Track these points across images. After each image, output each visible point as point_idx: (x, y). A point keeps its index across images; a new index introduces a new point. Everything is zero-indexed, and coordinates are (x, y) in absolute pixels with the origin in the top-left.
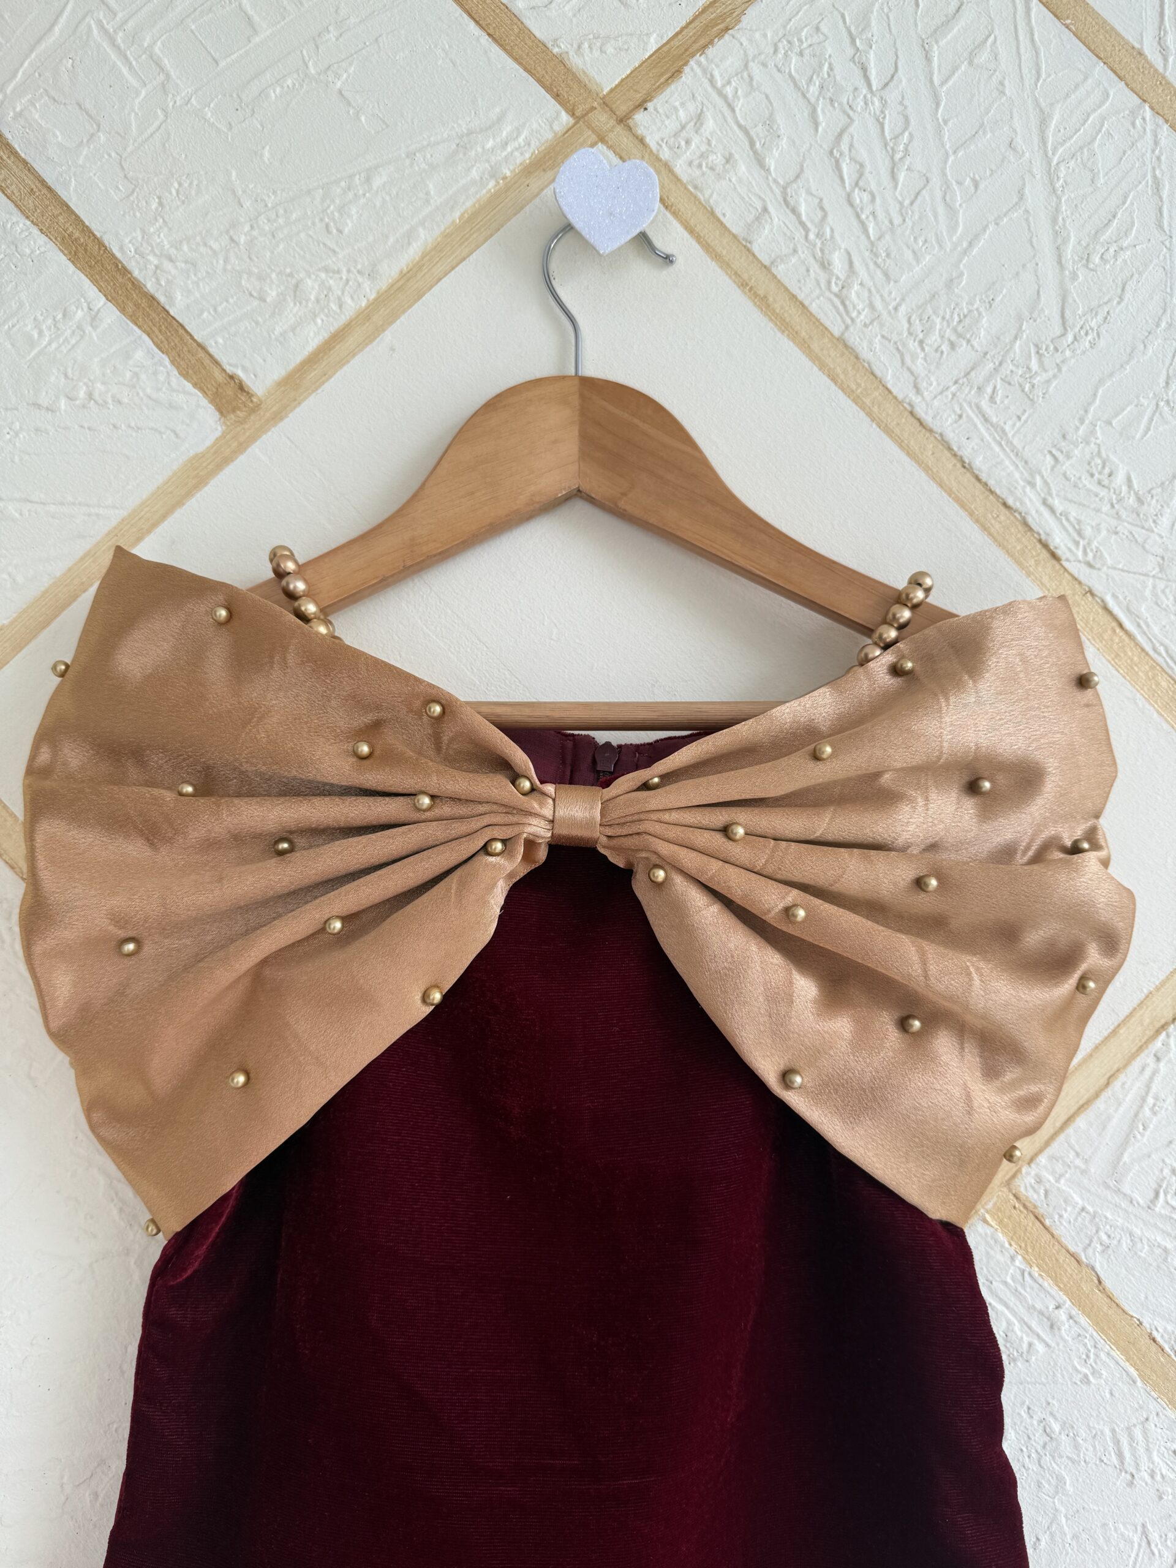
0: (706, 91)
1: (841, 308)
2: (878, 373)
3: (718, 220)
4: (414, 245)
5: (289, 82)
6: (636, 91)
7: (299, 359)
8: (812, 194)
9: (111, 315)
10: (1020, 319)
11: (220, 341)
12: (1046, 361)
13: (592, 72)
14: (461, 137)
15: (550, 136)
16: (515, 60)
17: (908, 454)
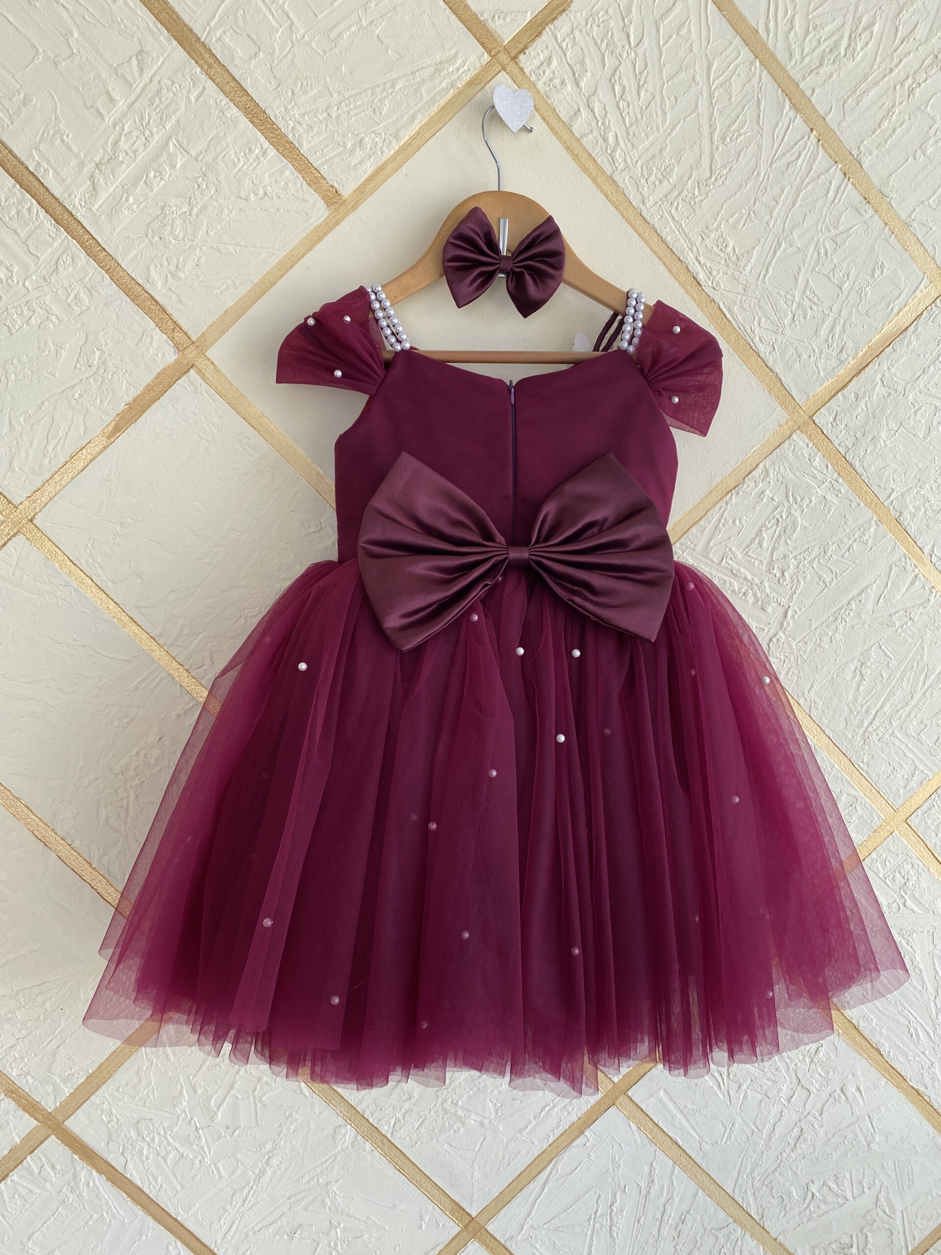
0: (553, 44)
1: (612, 161)
2: (627, 195)
3: (558, 114)
4: (416, 122)
5: (353, 29)
6: (520, 43)
7: (363, 180)
8: (601, 102)
9: (272, 152)
10: (691, 169)
11: (326, 168)
12: (702, 191)
13: (500, 32)
14: (437, 65)
15: (479, 65)
16: (462, 22)
17: (638, 234)
